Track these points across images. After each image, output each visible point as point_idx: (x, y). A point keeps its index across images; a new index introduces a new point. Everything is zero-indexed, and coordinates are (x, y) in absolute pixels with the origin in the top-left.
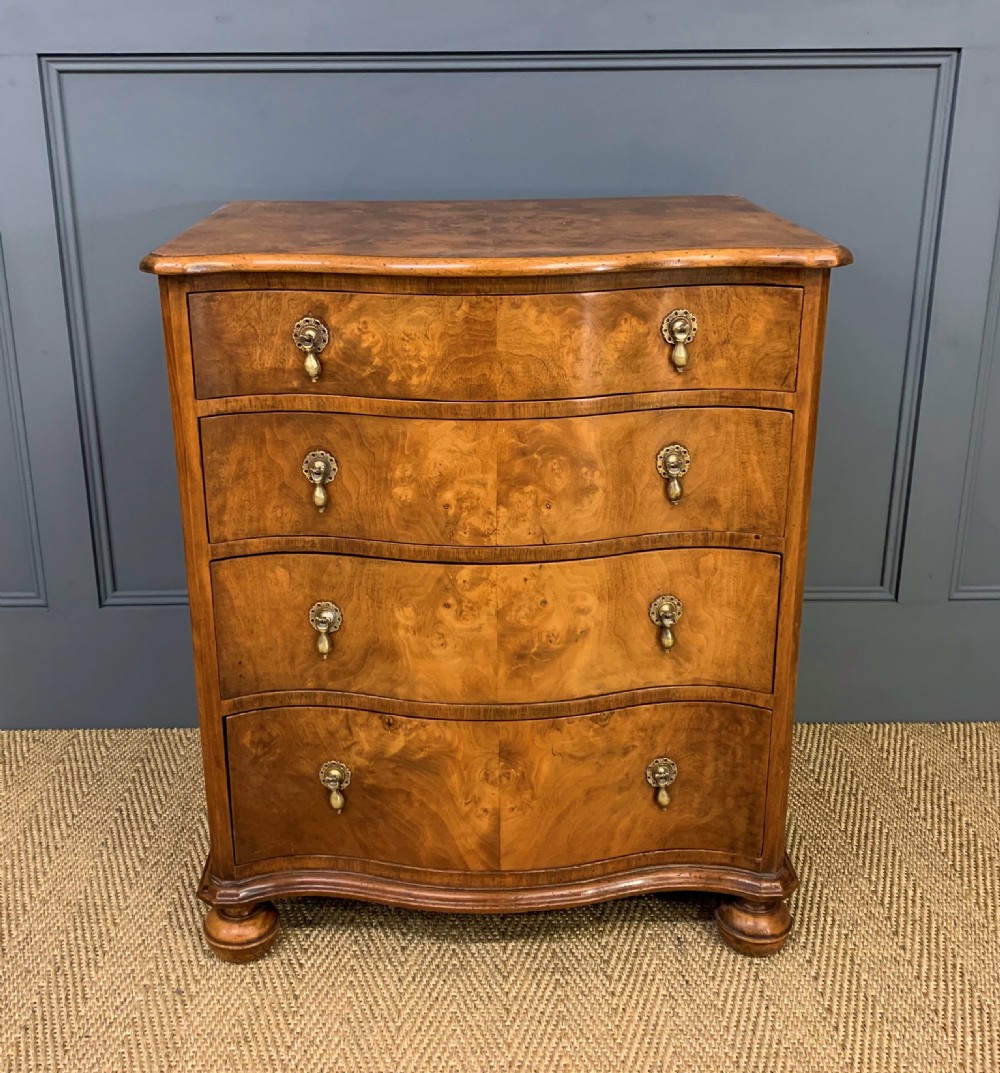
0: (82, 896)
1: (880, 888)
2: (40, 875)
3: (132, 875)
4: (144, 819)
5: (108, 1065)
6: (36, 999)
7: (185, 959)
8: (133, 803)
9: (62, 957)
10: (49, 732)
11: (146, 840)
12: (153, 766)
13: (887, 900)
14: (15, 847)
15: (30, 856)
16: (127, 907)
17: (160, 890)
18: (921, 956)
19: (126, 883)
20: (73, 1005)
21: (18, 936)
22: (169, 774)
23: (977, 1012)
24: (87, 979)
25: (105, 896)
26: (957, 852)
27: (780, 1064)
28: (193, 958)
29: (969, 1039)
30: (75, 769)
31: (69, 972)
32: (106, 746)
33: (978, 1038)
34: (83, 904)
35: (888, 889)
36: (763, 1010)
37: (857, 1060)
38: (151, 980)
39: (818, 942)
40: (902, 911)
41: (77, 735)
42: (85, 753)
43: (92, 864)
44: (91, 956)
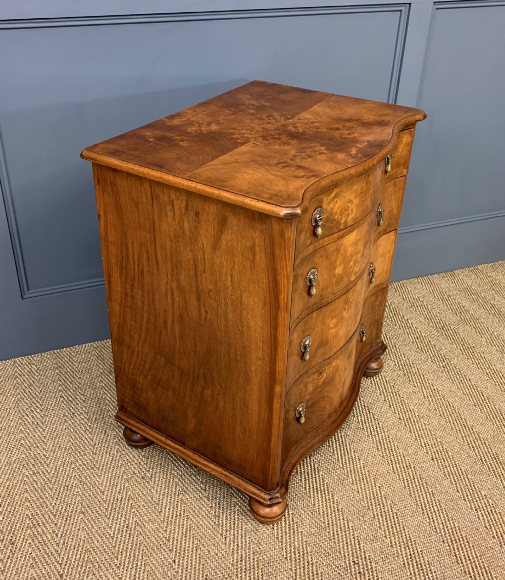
0: (70, 444)
1: (397, 363)
2: (43, 439)
3: (88, 428)
4: (76, 398)
5: (131, 519)
6: (79, 498)
7: (137, 462)
8: (66, 391)
9: (79, 476)
11: (84, 409)
12: (65, 370)
13: (401, 367)
14: (21, 427)
15: (32, 430)
16: (95, 444)
17: (106, 432)
18: (422, 388)
19: (88, 433)
20: (98, 496)
22: (75, 373)
23: (449, 406)
24: (97, 483)
25: (82, 442)
26: (417, 341)
27: (393, 446)
28: (140, 460)
29: (450, 418)
30: (25, 379)
31: (87, 482)
32: (34, 364)
34: (73, 447)
35: (399, 362)
36: (378, 425)
37: (418, 437)
38: (127, 476)
39: (384, 391)
40: (408, 371)
41: (15, 362)
42: (26, 371)
43: (65, 427)
44: (93, 471)
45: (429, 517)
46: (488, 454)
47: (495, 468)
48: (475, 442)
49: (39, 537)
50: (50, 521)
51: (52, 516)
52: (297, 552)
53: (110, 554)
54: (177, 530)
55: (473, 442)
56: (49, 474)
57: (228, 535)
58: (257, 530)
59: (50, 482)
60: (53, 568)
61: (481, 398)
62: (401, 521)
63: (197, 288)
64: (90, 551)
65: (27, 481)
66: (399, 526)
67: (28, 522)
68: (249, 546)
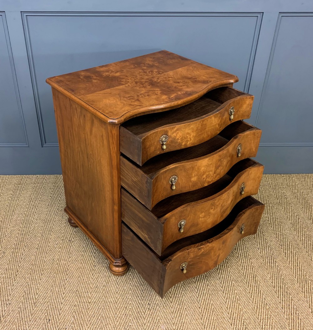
0: (45, 218)
2: (35, 213)
3: (56, 213)
4: (57, 199)
5: (56, 257)
6: (38, 242)
7: (70, 233)
8: (54, 195)
9: (43, 233)
10: (31, 175)
11: (58, 204)
12: (57, 185)
14: (27, 206)
15: (32, 208)
16: (56, 221)
17: (63, 217)
19: (55, 215)
20: (47, 243)
21: (32, 228)
22: (62, 187)
23: (243, 245)
24: (49, 238)
25: (50, 218)
28: (72, 233)
29: (240, 251)
30: (39, 186)
31: (45, 236)
32: (45, 179)
33: (242, 251)
34: (46, 220)
38: (63, 238)
41: (38, 176)
42: (40, 181)
43: (46, 210)
44: (49, 232)
45: (199, 295)
46: (251, 274)
47: (250, 282)
48: (247, 267)
49: (15, 253)
50: (22, 248)
51: (24, 247)
52: (123, 291)
53: (41, 269)
54: (74, 267)
55: (246, 266)
56: (30, 229)
57: (96, 275)
58: (110, 277)
59: (30, 232)
60: (16, 267)
61: (265, 245)
62: (183, 292)
63: (87, 152)
64: (33, 265)
65: (20, 229)
66: (181, 294)
67: (14, 246)
68: (103, 283)
